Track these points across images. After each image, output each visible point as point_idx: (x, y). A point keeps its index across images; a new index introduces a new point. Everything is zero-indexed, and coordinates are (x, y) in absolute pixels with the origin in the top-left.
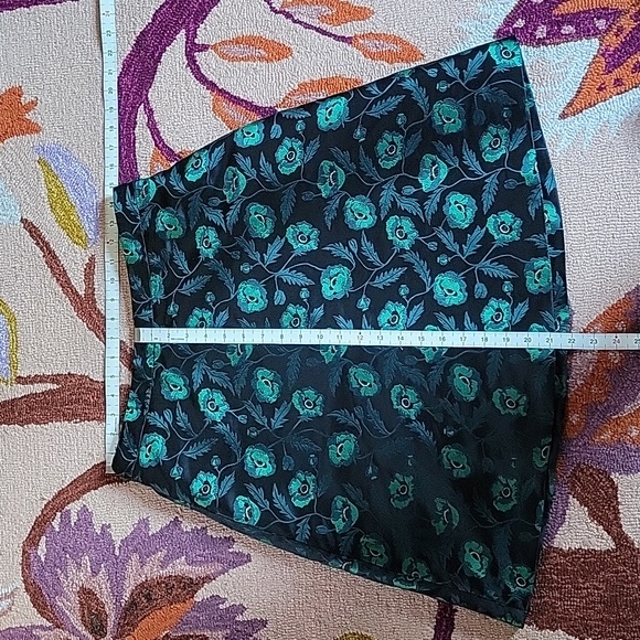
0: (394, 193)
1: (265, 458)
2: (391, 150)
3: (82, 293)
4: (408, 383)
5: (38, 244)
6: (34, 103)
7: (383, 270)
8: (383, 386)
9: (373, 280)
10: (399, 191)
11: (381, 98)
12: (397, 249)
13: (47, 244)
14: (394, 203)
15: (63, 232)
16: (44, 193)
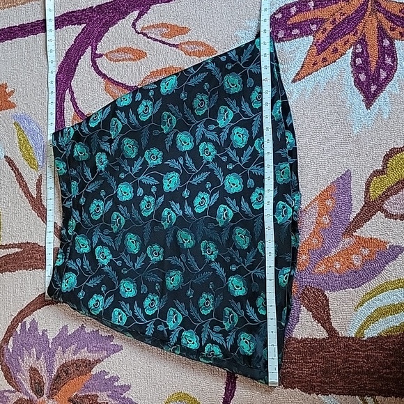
0: (203, 129)
1: (131, 286)
2: (202, 104)
3: (35, 196)
4: (210, 239)
5: (12, 169)
6: (13, 92)
7: (197, 174)
8: (197, 242)
9: (192, 179)
10: (206, 128)
11: (195, 75)
12: (205, 161)
13: (17, 169)
14: (203, 135)
15: (26, 162)
16: (17, 141)
